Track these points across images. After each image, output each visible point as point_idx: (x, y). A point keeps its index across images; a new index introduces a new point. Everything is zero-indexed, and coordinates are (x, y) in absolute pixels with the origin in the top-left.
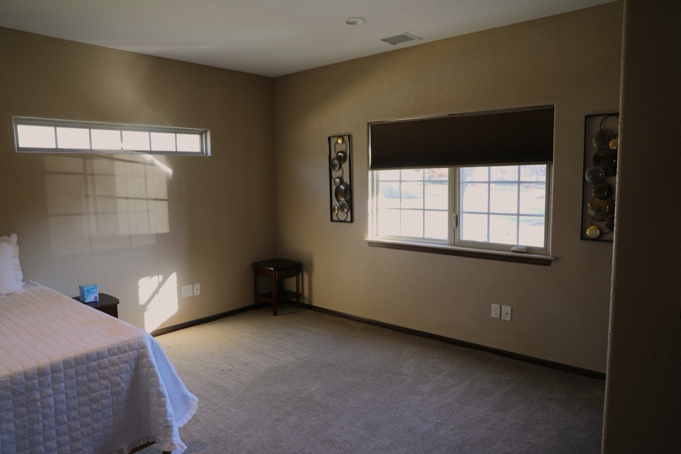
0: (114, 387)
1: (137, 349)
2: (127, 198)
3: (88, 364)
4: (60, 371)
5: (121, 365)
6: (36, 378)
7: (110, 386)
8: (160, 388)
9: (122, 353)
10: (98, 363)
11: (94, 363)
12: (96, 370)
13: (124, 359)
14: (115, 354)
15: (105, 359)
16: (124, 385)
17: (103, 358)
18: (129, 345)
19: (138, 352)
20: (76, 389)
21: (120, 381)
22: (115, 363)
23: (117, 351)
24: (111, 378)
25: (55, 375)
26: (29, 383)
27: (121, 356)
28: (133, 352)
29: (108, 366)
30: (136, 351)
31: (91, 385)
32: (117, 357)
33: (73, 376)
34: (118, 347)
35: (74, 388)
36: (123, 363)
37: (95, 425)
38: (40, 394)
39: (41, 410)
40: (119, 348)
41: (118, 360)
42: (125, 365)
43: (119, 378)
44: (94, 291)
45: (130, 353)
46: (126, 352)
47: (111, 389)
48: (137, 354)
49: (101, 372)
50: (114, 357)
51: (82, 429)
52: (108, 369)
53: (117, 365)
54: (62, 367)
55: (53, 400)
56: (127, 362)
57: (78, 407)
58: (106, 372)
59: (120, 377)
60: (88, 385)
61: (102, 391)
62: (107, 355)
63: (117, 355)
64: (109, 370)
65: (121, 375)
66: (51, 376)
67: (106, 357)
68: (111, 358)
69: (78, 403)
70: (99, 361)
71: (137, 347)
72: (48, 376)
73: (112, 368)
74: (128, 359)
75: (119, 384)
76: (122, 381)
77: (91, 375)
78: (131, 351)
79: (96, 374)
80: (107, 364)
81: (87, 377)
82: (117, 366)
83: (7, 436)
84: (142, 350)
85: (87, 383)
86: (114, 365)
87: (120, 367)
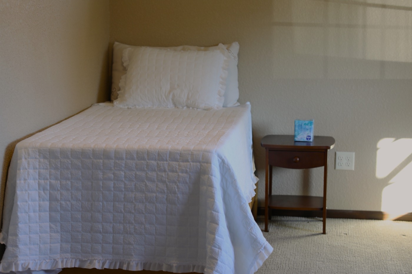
0: (170, 194)
1: (199, 162)
2: (384, 6)
3: (148, 161)
4: (122, 159)
5: (180, 174)
6: (101, 159)
7: (166, 191)
8: (214, 213)
9: (183, 162)
10: (158, 163)
11: (154, 163)
12: (155, 171)
13: (184, 168)
14: (176, 160)
15: (165, 162)
16: (180, 196)
17: (163, 160)
18: (192, 154)
19: (201, 165)
20: (134, 183)
21: (177, 190)
22: (174, 169)
23: (179, 157)
24: (168, 184)
25: (117, 161)
26: (95, 160)
27: (181, 163)
28: (195, 164)
29: (167, 170)
30: (198, 164)
31: (148, 184)
32: (177, 163)
33: (133, 169)
34: (180, 153)
35: (133, 181)
36: (182, 172)
37: (147, 226)
38: (103, 175)
39: (102, 189)
40: (181, 155)
41: (177, 167)
42: (185, 175)
43: (175, 186)
44: (307, 127)
45: (192, 163)
46: (187, 161)
47: (167, 196)
48: (199, 167)
49: (159, 173)
50: (174, 163)
51: (135, 225)
52: (166, 173)
53: (177, 172)
54: (124, 156)
55: (113, 185)
56: (186, 172)
57: (134, 202)
58: (164, 175)
59: (177, 186)
60: (146, 183)
61: (158, 194)
62: (168, 158)
63: (178, 161)
64: (168, 174)
65: (178, 184)
66: (113, 161)
67: (167, 161)
68: (171, 163)
69: (135, 197)
70: (159, 162)
71: (201, 159)
72: (111, 161)
73: (170, 174)
74: (188, 170)
75: (175, 193)
76: (178, 191)
77: (149, 173)
78: (193, 162)
79: (154, 174)
80: (166, 167)
81: (146, 175)
82: (176, 174)
83: (75, 202)
84: (206, 164)
85: (146, 181)
86: (173, 171)
87: (178, 175)
